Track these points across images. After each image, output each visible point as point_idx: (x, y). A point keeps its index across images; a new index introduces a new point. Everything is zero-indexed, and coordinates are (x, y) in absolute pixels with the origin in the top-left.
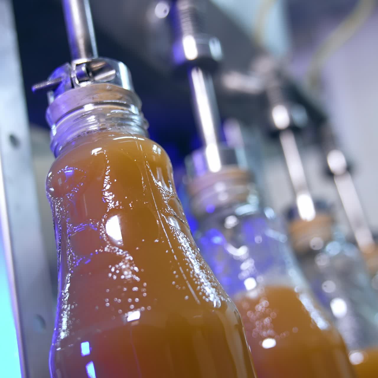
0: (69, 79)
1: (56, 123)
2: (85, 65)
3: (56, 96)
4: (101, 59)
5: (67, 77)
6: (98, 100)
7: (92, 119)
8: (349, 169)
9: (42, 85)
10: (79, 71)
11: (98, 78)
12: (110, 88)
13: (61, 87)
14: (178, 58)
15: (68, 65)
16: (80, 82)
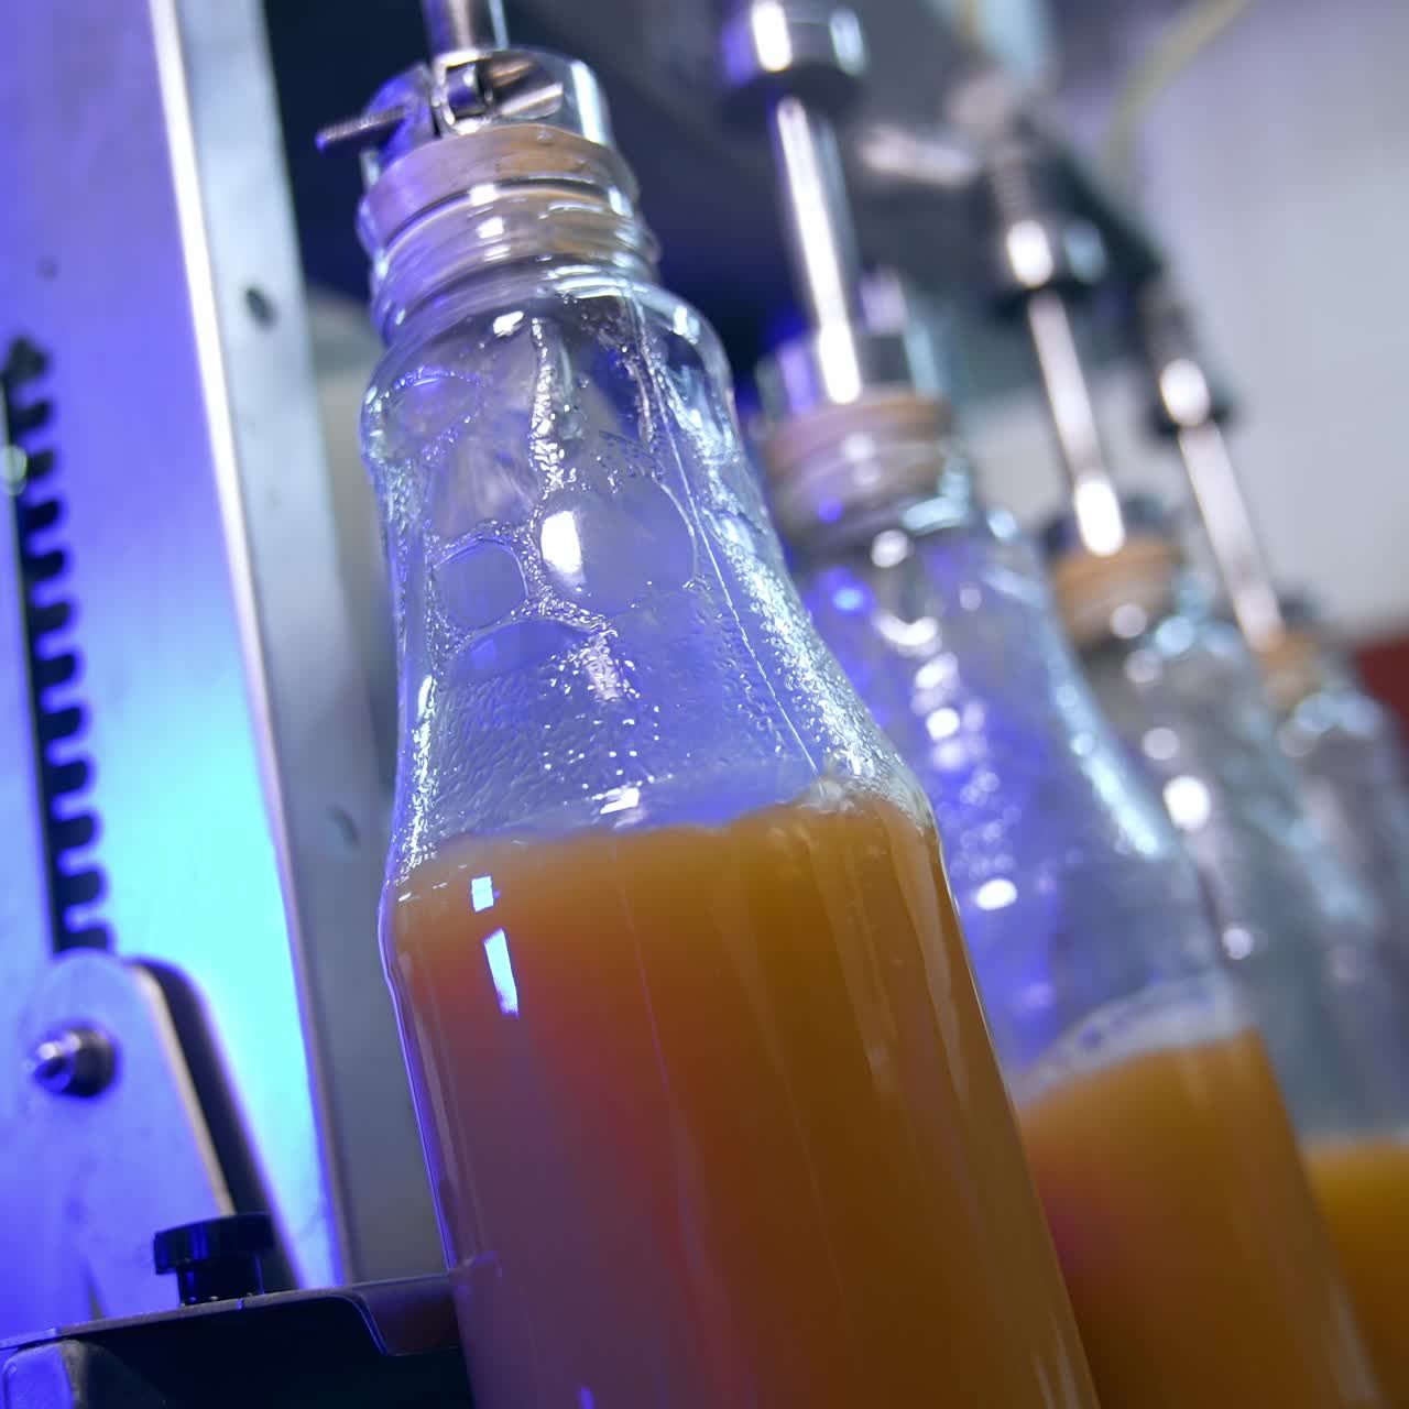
0: (427, 110)
1: (389, 241)
2: (473, 68)
3: (384, 163)
4: (518, 51)
5: (420, 105)
6: (513, 173)
7: (492, 228)
8: (1220, 414)
9: (344, 131)
10: (455, 87)
11: (511, 108)
12: (549, 136)
13: (401, 137)
14: (735, 68)
15: (421, 69)
16: (459, 118)
